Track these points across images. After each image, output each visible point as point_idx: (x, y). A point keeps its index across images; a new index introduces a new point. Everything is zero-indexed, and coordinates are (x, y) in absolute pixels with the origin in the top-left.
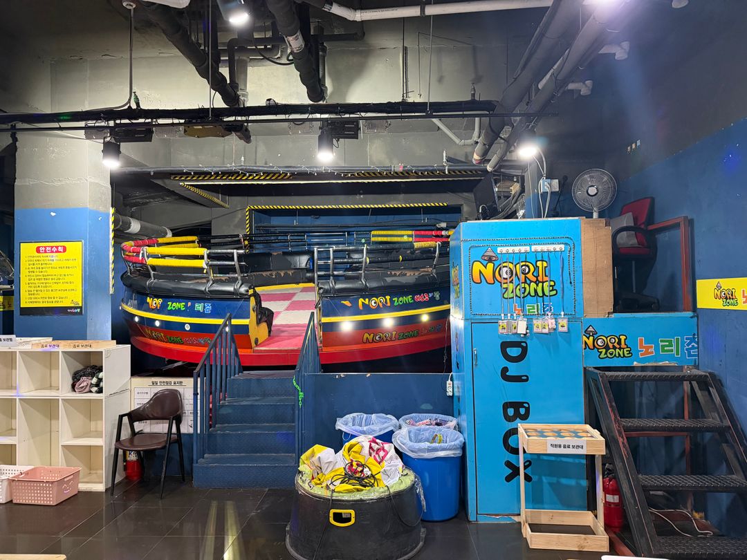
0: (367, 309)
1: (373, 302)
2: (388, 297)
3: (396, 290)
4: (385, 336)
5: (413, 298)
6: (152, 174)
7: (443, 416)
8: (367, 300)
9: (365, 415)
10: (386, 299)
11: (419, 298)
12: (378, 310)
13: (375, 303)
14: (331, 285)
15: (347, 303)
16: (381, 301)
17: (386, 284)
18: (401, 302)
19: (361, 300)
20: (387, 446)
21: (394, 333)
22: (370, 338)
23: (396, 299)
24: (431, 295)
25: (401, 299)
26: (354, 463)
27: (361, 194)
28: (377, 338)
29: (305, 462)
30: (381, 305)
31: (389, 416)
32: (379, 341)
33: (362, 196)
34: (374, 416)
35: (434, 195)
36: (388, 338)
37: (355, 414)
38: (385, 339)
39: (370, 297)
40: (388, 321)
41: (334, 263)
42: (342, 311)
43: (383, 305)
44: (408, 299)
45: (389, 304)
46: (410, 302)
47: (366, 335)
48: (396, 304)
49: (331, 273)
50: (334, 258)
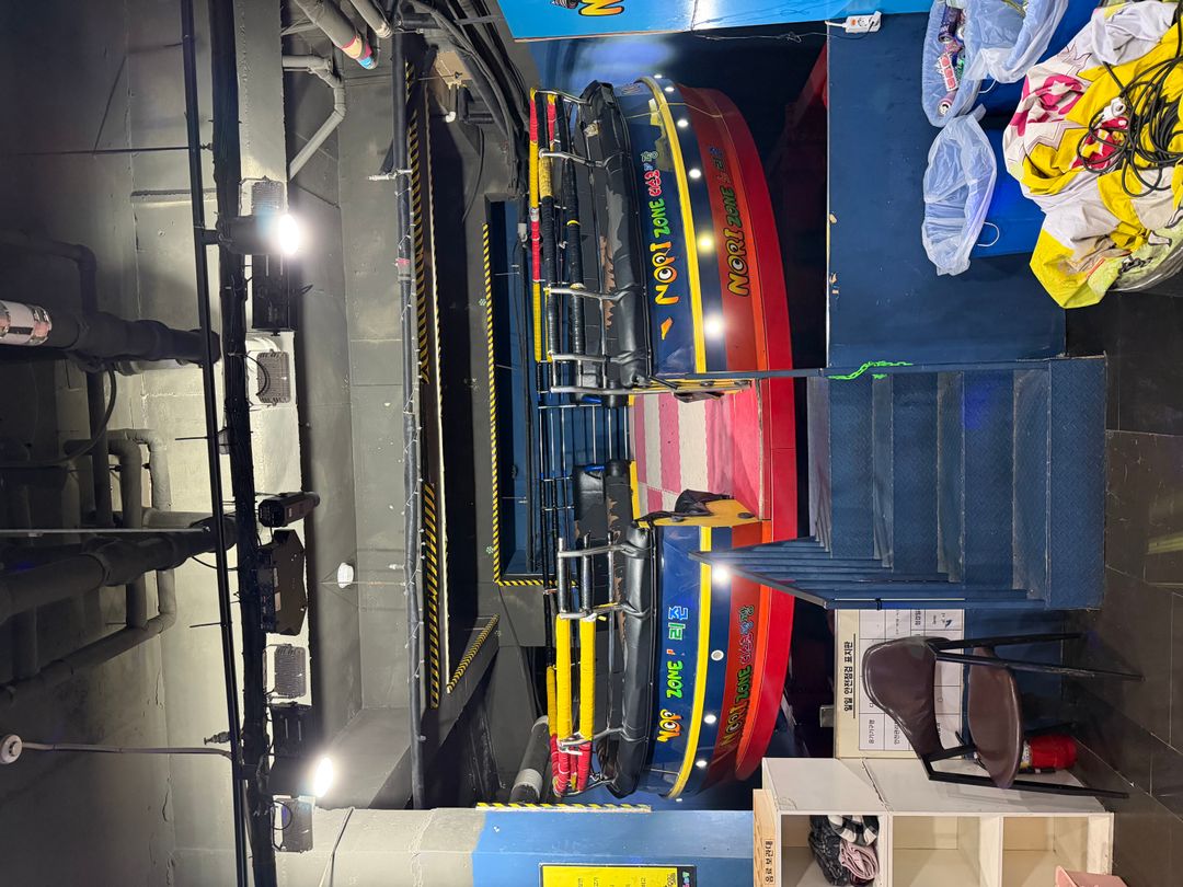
0: (679, 287)
1: (662, 275)
2: (653, 247)
3: (638, 231)
4: (735, 250)
5: (655, 200)
6: (423, 738)
7: (929, 32)
8: (658, 288)
9: (928, 219)
10: (657, 251)
11: (654, 188)
12: (679, 264)
13: (665, 271)
14: (628, 360)
15: (665, 328)
16: (662, 261)
17: (627, 249)
18: (662, 222)
19: (659, 300)
20: (1034, 84)
21: (728, 233)
22: (737, 280)
23: (657, 233)
24: (648, 167)
25: (656, 222)
26: (1086, 151)
27: (470, 382)
28: (739, 267)
29: (1080, 283)
30: (668, 261)
31: (931, 157)
32: (746, 264)
33: (474, 380)
34: (928, 199)
35: (471, 249)
36: (740, 244)
37: (926, 242)
38: (740, 252)
39: (652, 282)
40: (702, 244)
41: (583, 353)
42: (683, 335)
43: (668, 256)
44: (657, 210)
45: (668, 245)
46: (662, 204)
47: (733, 287)
48: (667, 231)
49: (603, 361)
50: (571, 351)
